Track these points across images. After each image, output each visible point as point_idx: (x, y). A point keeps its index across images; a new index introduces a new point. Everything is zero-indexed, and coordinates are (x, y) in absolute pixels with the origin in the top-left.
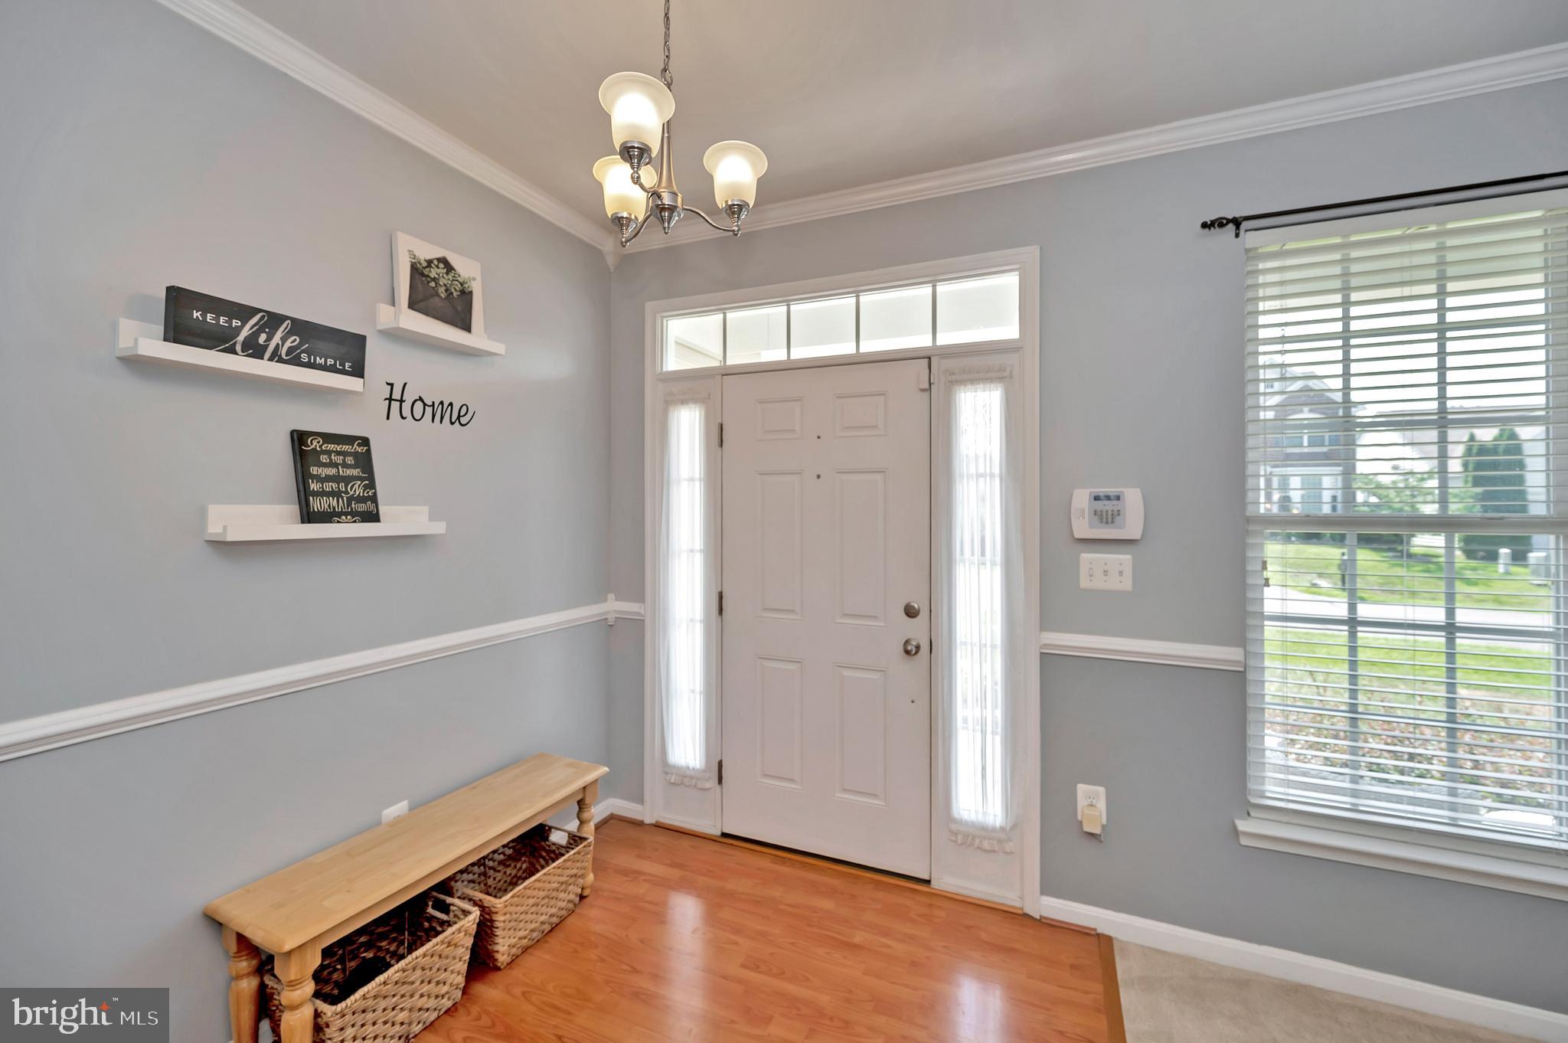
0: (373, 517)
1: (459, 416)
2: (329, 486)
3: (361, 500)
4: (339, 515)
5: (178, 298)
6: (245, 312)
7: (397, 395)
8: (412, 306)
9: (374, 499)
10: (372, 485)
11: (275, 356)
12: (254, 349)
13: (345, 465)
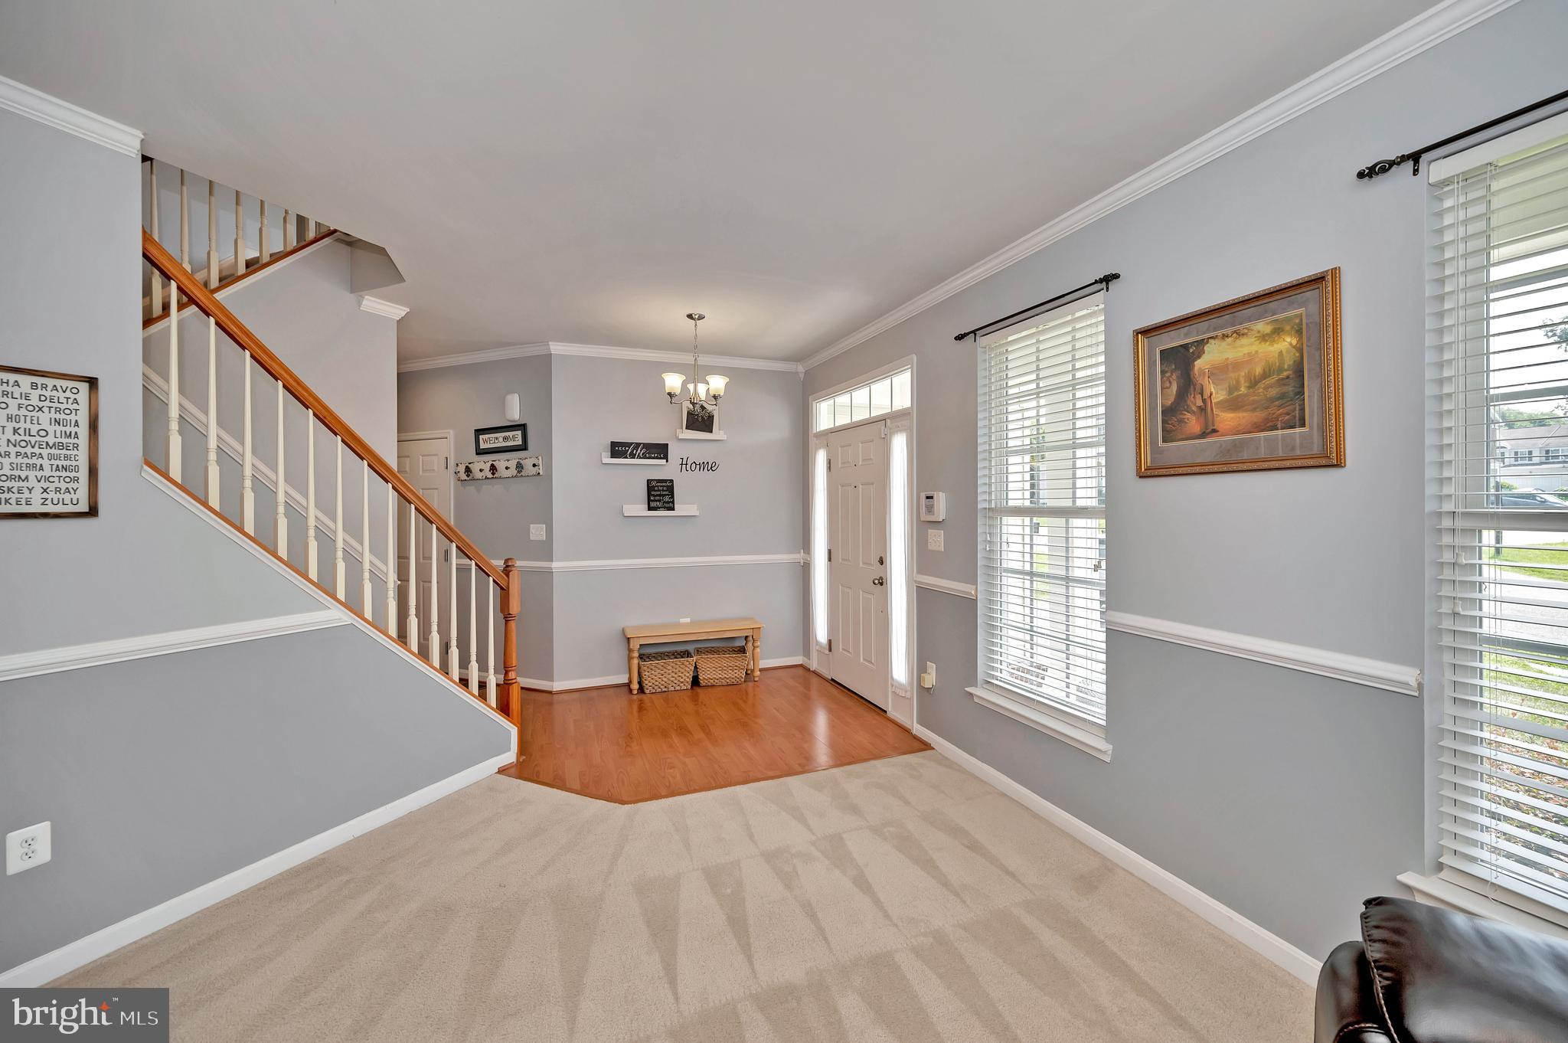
0: (673, 509)
1: (711, 467)
2: (657, 498)
3: (668, 502)
4: (659, 508)
5: (614, 444)
6: (629, 445)
7: (684, 462)
8: (686, 428)
9: (673, 502)
10: (673, 497)
11: (639, 457)
12: (633, 456)
13: (663, 490)
